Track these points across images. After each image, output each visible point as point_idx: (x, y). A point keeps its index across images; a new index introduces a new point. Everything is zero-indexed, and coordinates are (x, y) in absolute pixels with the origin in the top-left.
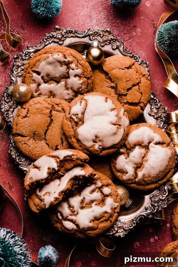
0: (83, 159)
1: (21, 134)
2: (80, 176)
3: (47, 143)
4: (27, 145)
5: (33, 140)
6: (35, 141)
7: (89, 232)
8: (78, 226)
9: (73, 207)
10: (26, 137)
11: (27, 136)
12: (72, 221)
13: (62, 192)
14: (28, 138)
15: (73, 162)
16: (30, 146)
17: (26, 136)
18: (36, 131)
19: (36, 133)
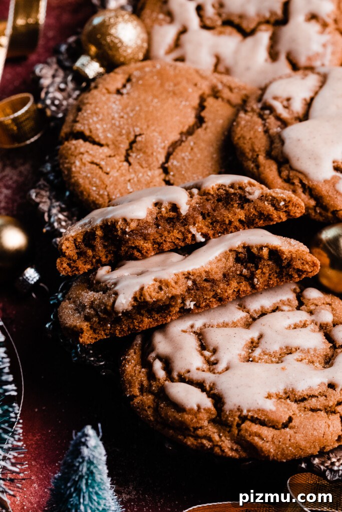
0: (285, 200)
1: (87, 133)
2: (261, 248)
3: (167, 179)
4: (101, 168)
5: (121, 161)
6: (130, 164)
7: (255, 428)
8: (218, 400)
9: (215, 351)
10: (101, 145)
11: (108, 145)
12: (200, 385)
13: (188, 276)
14: (105, 150)
15: (246, 206)
16: (107, 174)
17: (103, 142)
18: (140, 135)
19: (139, 139)
